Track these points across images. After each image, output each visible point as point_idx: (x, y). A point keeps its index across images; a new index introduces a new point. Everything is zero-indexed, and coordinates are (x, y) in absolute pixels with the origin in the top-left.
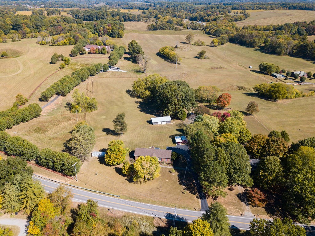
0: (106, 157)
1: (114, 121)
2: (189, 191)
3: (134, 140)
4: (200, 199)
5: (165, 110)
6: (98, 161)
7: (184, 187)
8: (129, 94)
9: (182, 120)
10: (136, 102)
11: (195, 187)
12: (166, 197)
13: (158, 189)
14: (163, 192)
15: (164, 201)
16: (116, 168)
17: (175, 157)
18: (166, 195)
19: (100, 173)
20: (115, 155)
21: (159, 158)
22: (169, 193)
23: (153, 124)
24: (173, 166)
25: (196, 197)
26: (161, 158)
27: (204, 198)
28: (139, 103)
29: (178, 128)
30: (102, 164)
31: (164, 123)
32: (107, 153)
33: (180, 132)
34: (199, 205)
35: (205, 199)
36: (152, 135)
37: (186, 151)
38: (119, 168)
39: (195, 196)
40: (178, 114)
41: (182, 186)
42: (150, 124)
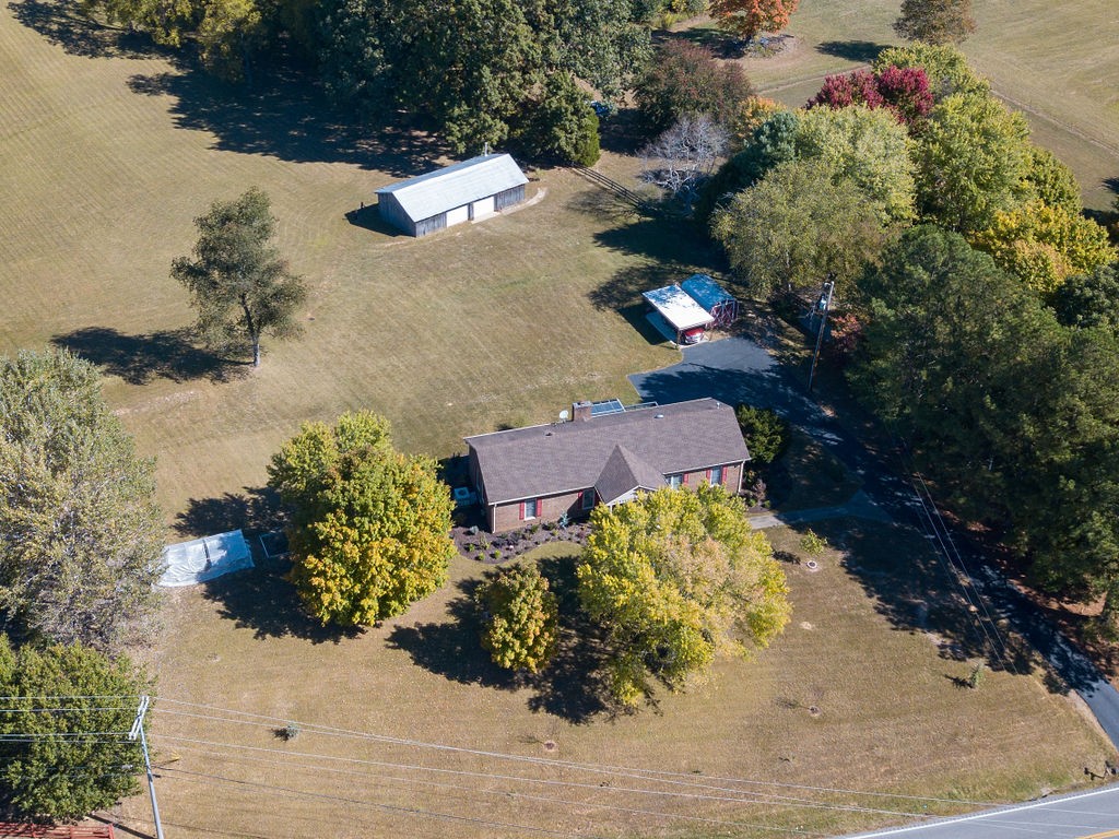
0: (322, 574)
1: (184, 270)
2: (981, 654)
3: (374, 378)
4: (1073, 693)
5: (457, 111)
6: (225, 615)
7: (935, 638)
8: (50, 33)
9: (579, 165)
10: (140, 85)
11: (995, 620)
12: (880, 752)
13: (792, 705)
14: (840, 721)
15: (879, 783)
16: (402, 638)
17: (770, 442)
18: (866, 735)
19: (305, 712)
20: (392, 545)
21: (668, 476)
22: (883, 714)
23: (420, 229)
24: (772, 508)
25: (1043, 688)
26: (675, 475)
27: (1095, 680)
28: (172, 91)
29: (600, 228)
30: (277, 633)
31: (485, 210)
32: (326, 542)
33: (635, 250)
34: (1090, 733)
35: (1101, 682)
36: (467, 313)
37: (773, 381)
38: (424, 630)
39: (1035, 680)
40: (557, 131)
41: (919, 633)
42: (394, 235)
